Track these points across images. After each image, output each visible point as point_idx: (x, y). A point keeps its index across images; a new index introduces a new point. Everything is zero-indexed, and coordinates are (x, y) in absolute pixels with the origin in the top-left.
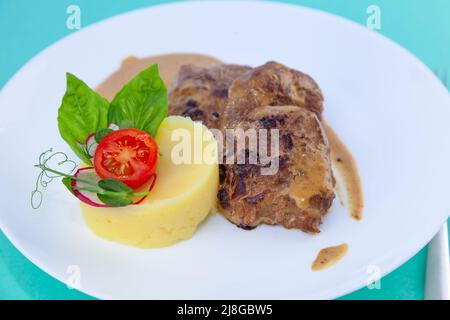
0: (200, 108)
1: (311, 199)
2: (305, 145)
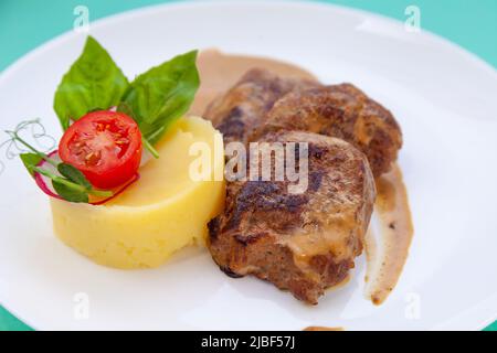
0: (243, 119)
1: (314, 258)
2: (336, 190)
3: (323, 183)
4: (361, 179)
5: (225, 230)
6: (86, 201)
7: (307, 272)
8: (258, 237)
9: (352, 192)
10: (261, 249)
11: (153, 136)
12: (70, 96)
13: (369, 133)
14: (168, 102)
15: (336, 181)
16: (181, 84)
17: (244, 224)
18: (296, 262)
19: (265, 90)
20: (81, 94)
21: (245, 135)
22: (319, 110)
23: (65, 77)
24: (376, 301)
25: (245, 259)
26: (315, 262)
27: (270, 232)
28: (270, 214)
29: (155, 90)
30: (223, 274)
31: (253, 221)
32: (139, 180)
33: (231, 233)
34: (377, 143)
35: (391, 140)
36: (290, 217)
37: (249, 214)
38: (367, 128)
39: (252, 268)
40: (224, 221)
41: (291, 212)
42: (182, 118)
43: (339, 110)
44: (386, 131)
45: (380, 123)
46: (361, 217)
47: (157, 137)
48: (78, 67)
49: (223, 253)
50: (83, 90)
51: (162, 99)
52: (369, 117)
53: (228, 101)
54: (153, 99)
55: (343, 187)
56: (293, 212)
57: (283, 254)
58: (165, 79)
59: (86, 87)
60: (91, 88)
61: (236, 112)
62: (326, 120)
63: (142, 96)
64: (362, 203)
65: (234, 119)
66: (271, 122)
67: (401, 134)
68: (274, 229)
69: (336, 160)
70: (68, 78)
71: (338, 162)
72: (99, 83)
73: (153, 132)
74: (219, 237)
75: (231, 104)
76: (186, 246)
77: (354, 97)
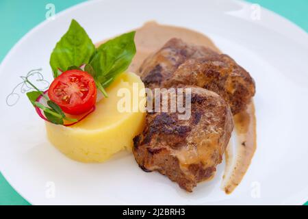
3: (201, 119)
4: (224, 118)
5: (142, 144)
6: (62, 123)
7: (187, 174)
8: (160, 150)
9: (218, 126)
10: (162, 157)
11: (106, 83)
12: (60, 56)
13: (234, 87)
14: (117, 62)
15: (209, 118)
16: (125, 52)
17: (153, 142)
18: (181, 167)
19: (177, 54)
20: (66, 55)
21: (162, 83)
22: (204, 72)
23: (58, 43)
24: (227, 191)
25: (152, 162)
26: (191, 167)
27: (168, 147)
28: (169, 137)
29: (110, 54)
30: (140, 169)
31: (159, 140)
32: (96, 110)
33: (146, 146)
34: (239, 93)
35: (247, 91)
36: (180, 139)
37: (157, 135)
38: (233, 84)
39: (157, 167)
40: (142, 138)
41: (180, 136)
42: (123, 73)
43: (216, 73)
44: (245, 86)
45: (242, 81)
46: (222, 142)
47: (108, 84)
48: (66, 38)
49: (141, 156)
50: (68, 52)
51: (114, 60)
52: (235, 77)
53: (154, 60)
54: (108, 59)
55: (213, 122)
56: (182, 136)
57: (174, 162)
58: (116, 47)
59: (70, 50)
60: (72, 51)
61: (158, 67)
62: (208, 78)
63: (102, 58)
64: (223, 133)
65: (156, 72)
66: (176, 78)
67: (255, 87)
68: (170, 145)
69: (211, 105)
70: (60, 44)
71: (211, 106)
72: (78, 47)
73: (106, 81)
74: (139, 148)
75: (156, 62)
76: (121, 151)
77: (227, 64)
